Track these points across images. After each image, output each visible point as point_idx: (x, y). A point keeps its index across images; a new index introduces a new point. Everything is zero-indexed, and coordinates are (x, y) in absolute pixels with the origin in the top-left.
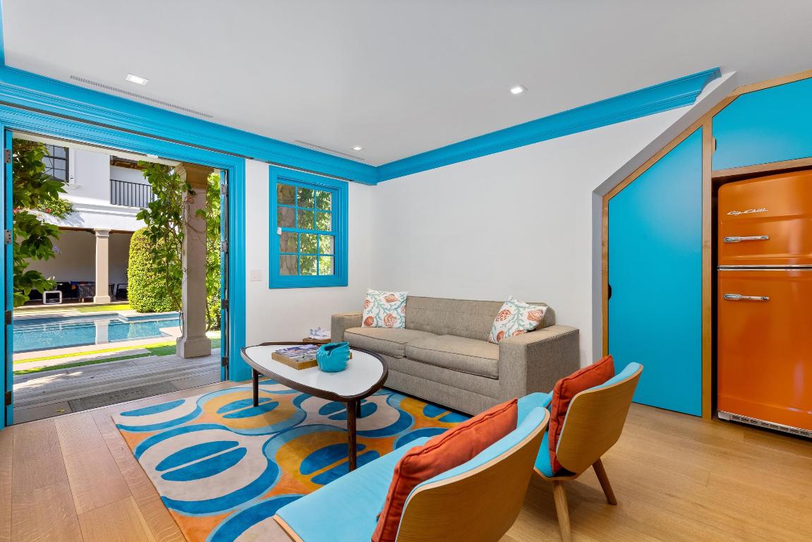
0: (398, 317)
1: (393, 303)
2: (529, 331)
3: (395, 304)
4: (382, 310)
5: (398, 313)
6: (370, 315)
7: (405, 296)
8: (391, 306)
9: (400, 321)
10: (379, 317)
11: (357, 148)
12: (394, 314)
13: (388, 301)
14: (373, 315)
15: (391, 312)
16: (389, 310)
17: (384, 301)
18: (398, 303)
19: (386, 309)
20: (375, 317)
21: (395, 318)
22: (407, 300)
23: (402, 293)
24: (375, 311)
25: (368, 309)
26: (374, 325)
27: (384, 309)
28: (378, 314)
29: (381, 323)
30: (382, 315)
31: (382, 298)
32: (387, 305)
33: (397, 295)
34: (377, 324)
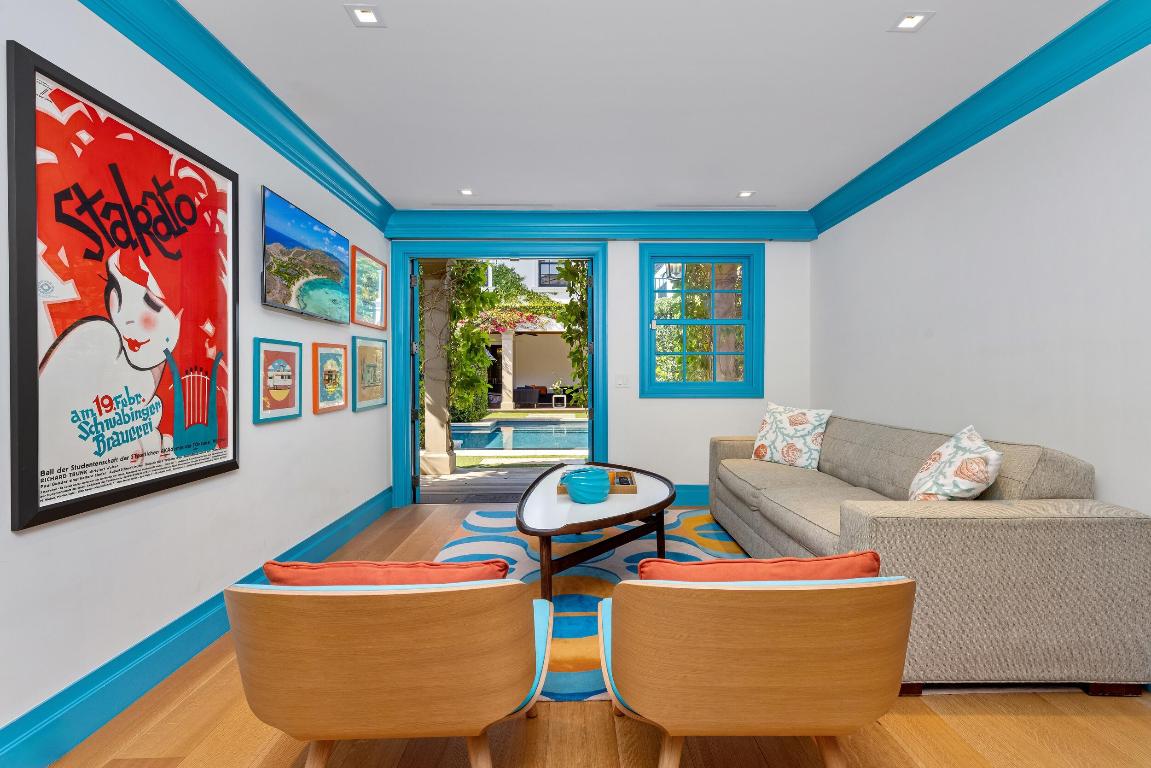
0: (805, 450)
1: (799, 427)
2: (952, 499)
3: (804, 429)
4: (780, 438)
5: (805, 444)
6: (764, 442)
7: (825, 418)
8: (796, 430)
9: (806, 456)
10: (775, 448)
11: (745, 194)
12: (799, 444)
13: (793, 423)
14: (766, 443)
15: (794, 441)
16: (792, 438)
17: (786, 424)
18: (809, 427)
19: (788, 435)
20: (770, 446)
21: (800, 451)
22: (828, 423)
23: (821, 412)
24: (771, 436)
25: (762, 433)
26: (767, 458)
27: (783, 434)
28: (773, 443)
29: (778, 457)
30: (780, 445)
31: (785, 418)
32: (790, 430)
33: (811, 415)
34: (772, 458)
